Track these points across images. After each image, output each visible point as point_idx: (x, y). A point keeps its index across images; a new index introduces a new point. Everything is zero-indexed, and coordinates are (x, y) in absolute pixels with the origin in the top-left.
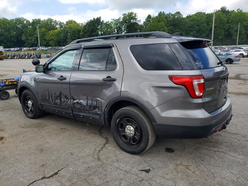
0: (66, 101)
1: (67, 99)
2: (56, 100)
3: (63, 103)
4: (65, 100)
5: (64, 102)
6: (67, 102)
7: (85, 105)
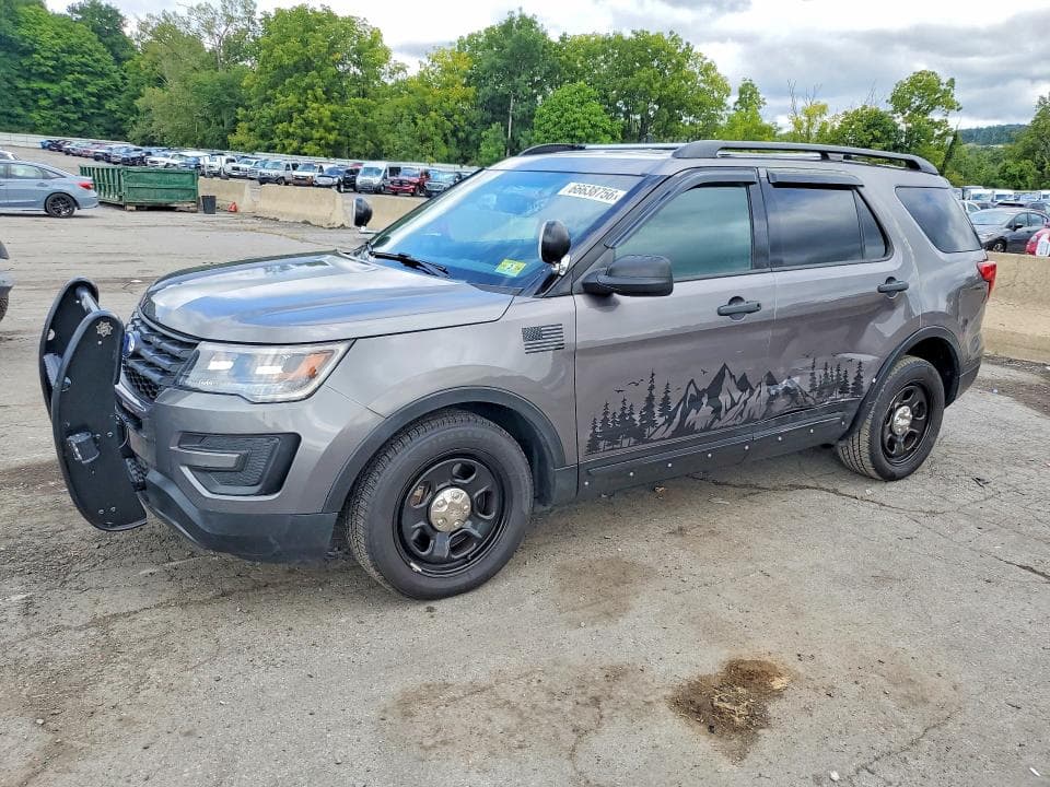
0: (741, 401)
1: (743, 391)
2: (694, 411)
3: (727, 411)
4: (737, 395)
5: (734, 404)
6: (745, 402)
7: (807, 389)
